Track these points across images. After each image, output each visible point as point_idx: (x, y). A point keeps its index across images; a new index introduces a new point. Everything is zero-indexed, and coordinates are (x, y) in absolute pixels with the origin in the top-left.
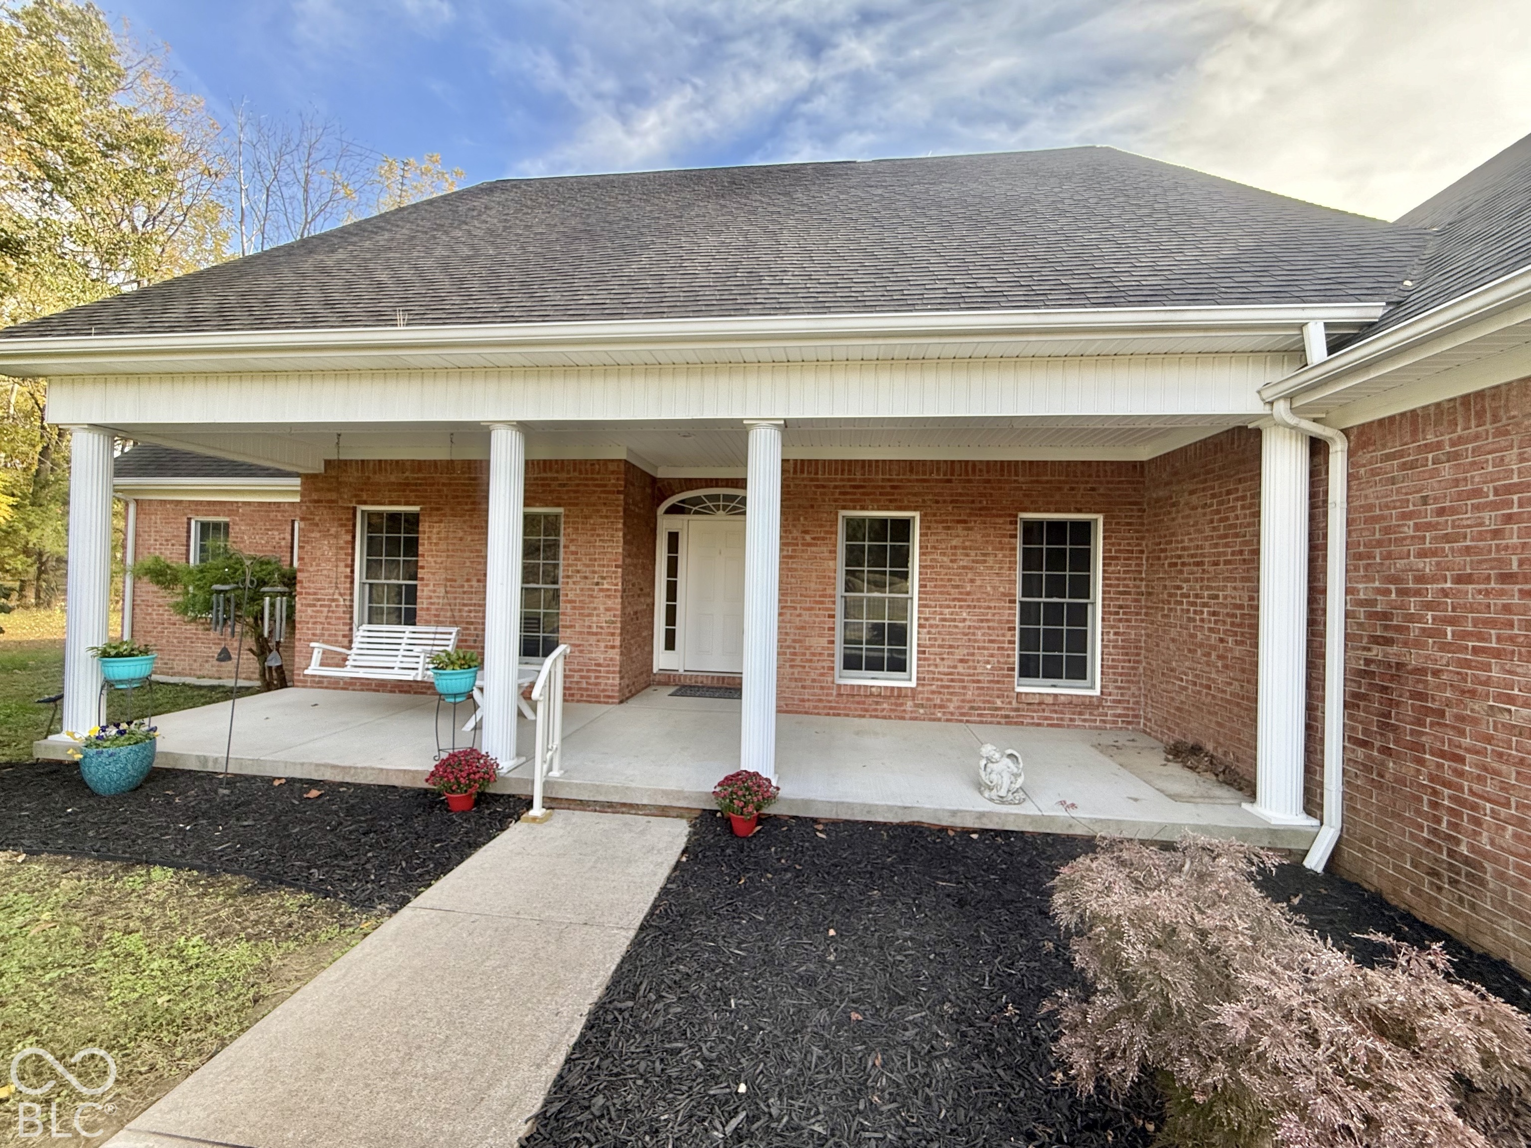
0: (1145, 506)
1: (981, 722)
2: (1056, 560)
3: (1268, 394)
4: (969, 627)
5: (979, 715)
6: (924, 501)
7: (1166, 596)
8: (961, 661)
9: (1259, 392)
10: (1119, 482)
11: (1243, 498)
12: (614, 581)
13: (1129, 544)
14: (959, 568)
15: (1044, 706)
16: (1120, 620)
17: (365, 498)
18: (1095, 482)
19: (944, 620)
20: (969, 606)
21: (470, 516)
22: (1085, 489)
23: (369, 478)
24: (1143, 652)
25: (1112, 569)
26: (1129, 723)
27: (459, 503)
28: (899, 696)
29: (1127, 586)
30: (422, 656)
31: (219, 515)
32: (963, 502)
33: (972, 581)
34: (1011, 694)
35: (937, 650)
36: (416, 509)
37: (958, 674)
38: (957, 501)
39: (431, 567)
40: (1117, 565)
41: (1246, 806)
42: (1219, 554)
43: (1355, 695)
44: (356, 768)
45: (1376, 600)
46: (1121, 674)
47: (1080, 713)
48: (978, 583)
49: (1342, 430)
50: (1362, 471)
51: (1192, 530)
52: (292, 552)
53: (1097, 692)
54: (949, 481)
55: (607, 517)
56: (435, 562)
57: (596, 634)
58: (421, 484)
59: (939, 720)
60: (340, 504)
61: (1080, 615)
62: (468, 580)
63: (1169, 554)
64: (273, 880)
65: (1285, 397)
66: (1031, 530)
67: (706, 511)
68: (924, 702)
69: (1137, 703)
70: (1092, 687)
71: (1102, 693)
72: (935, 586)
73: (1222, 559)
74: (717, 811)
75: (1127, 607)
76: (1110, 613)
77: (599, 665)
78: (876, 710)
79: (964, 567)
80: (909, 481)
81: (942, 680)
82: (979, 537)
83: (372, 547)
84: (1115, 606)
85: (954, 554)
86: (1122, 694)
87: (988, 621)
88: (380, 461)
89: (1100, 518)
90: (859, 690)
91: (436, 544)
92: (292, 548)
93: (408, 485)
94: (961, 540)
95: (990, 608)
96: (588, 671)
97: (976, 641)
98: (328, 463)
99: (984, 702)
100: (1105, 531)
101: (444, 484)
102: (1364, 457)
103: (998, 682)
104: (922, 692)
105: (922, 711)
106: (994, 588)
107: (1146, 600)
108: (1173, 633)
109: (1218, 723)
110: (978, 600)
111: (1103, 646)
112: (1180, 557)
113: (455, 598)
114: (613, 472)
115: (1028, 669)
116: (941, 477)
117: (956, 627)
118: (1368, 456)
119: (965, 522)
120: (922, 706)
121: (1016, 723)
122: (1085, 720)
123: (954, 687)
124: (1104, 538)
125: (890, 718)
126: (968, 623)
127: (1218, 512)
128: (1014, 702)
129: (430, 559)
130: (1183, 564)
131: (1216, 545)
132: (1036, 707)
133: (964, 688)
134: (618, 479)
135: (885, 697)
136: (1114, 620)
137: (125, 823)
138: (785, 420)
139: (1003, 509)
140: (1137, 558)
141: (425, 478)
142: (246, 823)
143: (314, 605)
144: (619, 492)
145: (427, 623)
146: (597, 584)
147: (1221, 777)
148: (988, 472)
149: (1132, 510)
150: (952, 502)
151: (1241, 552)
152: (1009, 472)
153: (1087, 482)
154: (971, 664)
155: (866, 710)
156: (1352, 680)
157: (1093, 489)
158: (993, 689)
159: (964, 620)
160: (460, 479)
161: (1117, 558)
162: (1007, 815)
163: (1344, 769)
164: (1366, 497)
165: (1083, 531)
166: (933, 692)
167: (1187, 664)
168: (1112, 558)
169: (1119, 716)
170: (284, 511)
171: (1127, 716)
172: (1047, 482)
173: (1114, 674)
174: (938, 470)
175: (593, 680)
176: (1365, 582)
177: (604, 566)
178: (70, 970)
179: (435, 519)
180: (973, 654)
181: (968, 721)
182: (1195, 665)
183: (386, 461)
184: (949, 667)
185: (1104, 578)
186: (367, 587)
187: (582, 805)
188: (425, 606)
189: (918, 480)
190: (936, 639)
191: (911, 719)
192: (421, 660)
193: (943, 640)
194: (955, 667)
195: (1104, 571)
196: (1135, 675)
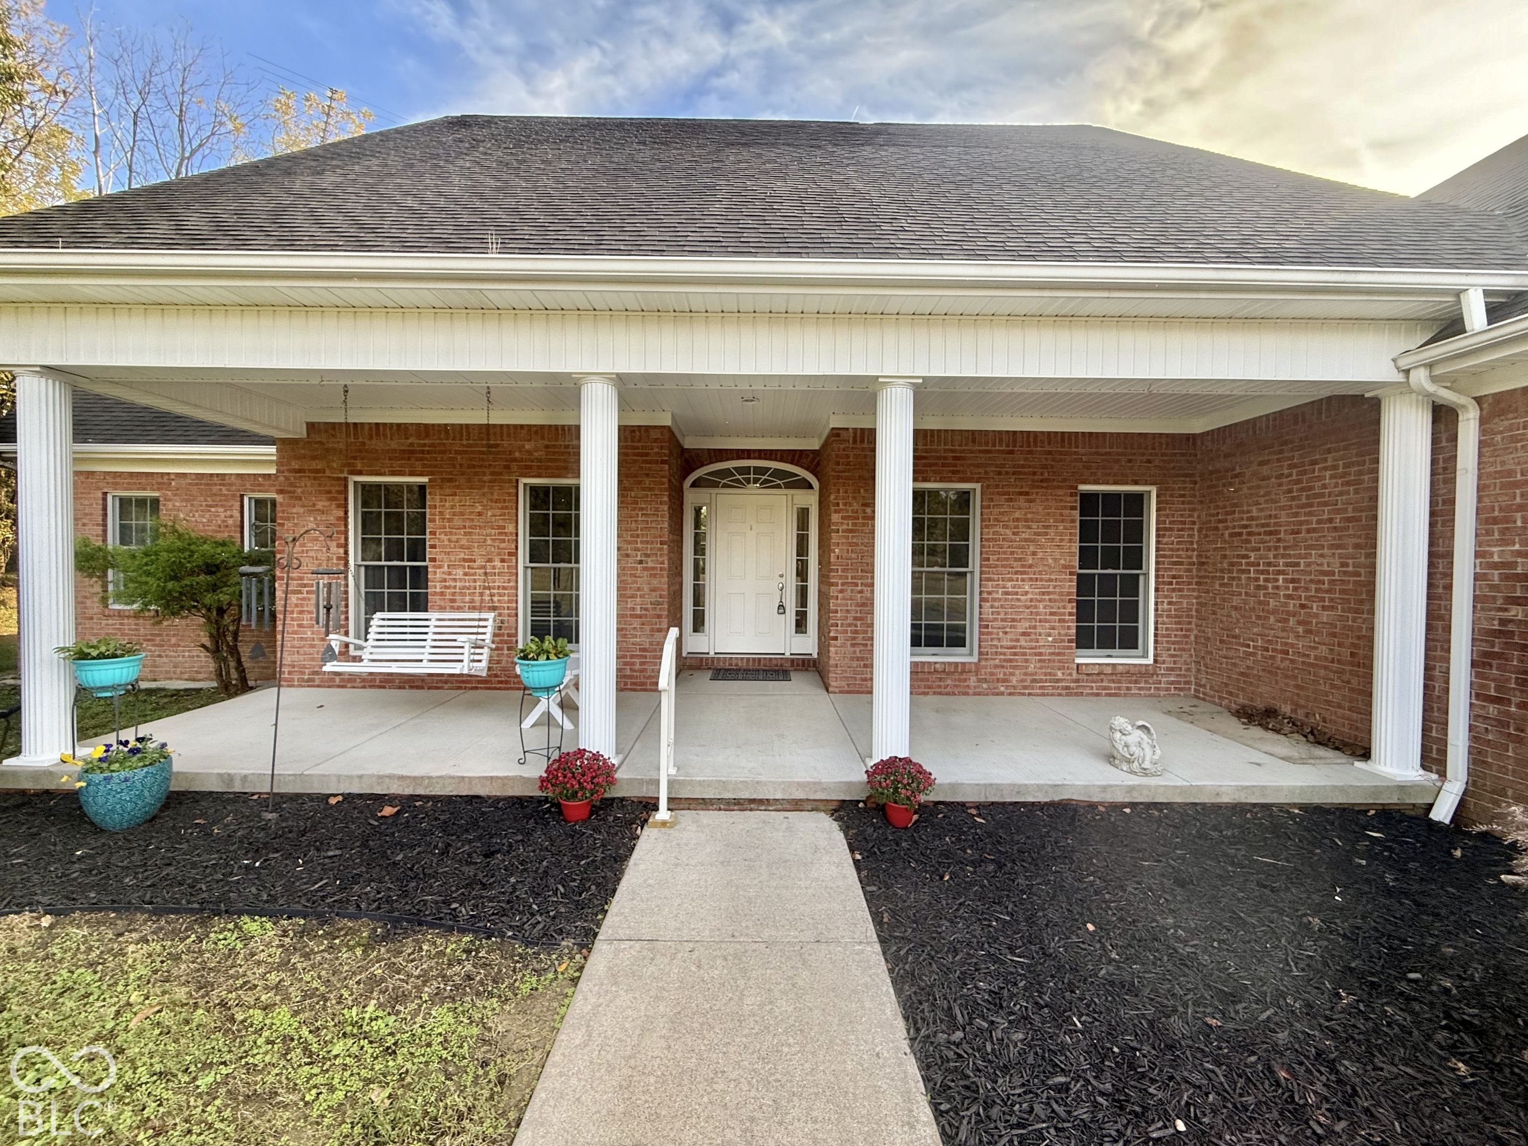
0: (1198, 479)
1: (1043, 695)
2: (1111, 531)
3: (1404, 363)
4: (1031, 600)
5: (1041, 688)
6: (986, 472)
7: (1225, 566)
8: (1024, 634)
9: (1394, 360)
10: (1175, 454)
11: (1335, 467)
12: (660, 559)
13: (1182, 516)
14: (1021, 540)
15: (1102, 676)
16: (1173, 590)
17: (359, 468)
18: (1151, 454)
19: (1007, 593)
20: (1031, 579)
21: (491, 488)
22: (1141, 461)
23: (364, 444)
24: (1194, 620)
25: (1165, 540)
26: (1180, 689)
27: (476, 474)
28: (963, 672)
29: (1178, 556)
30: (467, 645)
31: (145, 489)
32: (1025, 473)
33: (1034, 554)
34: (1071, 665)
35: (1000, 624)
36: (424, 480)
37: (1021, 647)
38: (1019, 473)
39: (445, 547)
40: (1170, 536)
41: (1359, 764)
42: (1301, 523)
43: (1486, 654)
44: (430, 778)
45: (1516, 562)
46: (1174, 643)
47: (1136, 682)
48: (1040, 555)
49: (1475, 398)
50: (1498, 438)
51: (1262, 500)
52: (242, 532)
53: (1150, 660)
54: (1011, 452)
55: (650, 489)
56: (450, 541)
57: (641, 616)
58: (428, 452)
59: (1002, 694)
60: (328, 473)
61: (1132, 586)
62: (490, 560)
63: (1229, 524)
64: (408, 921)
65: (1425, 365)
66: (1088, 502)
67: (738, 485)
68: (988, 677)
69: (1188, 670)
70: (1145, 655)
71: (1155, 661)
72: (998, 560)
73: (1304, 527)
74: (859, 802)
75: (1180, 577)
76: (1164, 583)
77: (644, 650)
78: (940, 687)
79: (1026, 540)
80: (972, 452)
81: (1005, 654)
82: (1040, 508)
83: (368, 523)
84: (1168, 576)
85: (1016, 527)
86: (1175, 662)
87: (1049, 593)
88: (377, 424)
89: (1154, 490)
90: (923, 667)
91: (450, 520)
92: (242, 527)
93: (413, 452)
94: (1023, 512)
95: (1051, 580)
96: (632, 657)
97: (1037, 614)
98: (311, 426)
99: (1046, 674)
100: (1158, 503)
101: (456, 452)
102: (1501, 424)
103: (1059, 654)
104: (986, 667)
105: (985, 686)
106: (1055, 560)
107: (1199, 570)
108: (1236, 601)
109: (1297, 686)
110: (1040, 573)
111: (1156, 616)
112: (1246, 527)
113: (475, 581)
114: (656, 440)
115: (1084, 640)
116: (1004, 448)
117: (1019, 600)
118: (1506, 423)
119: (1027, 494)
120: (986, 681)
121: (1076, 694)
122: (1140, 689)
123: (1016, 661)
124: (1158, 510)
125: (954, 694)
126: (1029, 596)
127: (1298, 482)
128: (1074, 672)
129: (442, 536)
130: (1250, 534)
131: (1296, 515)
132: (1095, 677)
133: (1027, 661)
134: (662, 448)
135: (949, 673)
136: (1168, 590)
137: (170, 865)
138: (924, 378)
139: (1064, 481)
140: (1190, 529)
141: (433, 445)
142: (331, 853)
143: (300, 592)
144: (663, 462)
145: (442, 609)
146: (641, 562)
147: (1311, 738)
148: (1049, 444)
149: (1185, 482)
150: (1014, 474)
151: (1331, 520)
152: (1070, 444)
153: (1143, 454)
154: (1033, 637)
155: (929, 687)
156: (1481, 640)
157: (1149, 461)
158: (1054, 661)
159: (1026, 593)
160: (476, 445)
161: (1171, 529)
162: (1158, 787)
163: (1470, 725)
164: (1503, 463)
165: (1137, 502)
166: (996, 666)
167: (1255, 630)
168: (1166, 529)
169: (1172, 683)
170: (231, 485)
171: (1179, 683)
172: (1106, 454)
173: (1168, 642)
174: (1001, 441)
175: (637, 667)
176: (1500, 546)
177: (647, 542)
178: (224, 1070)
179: (448, 491)
180: (1035, 627)
181: (1030, 694)
182: (1267, 632)
183: (385, 424)
184: (1012, 640)
185: (1157, 550)
186: (363, 569)
187: (704, 804)
188: (438, 590)
189: (981, 451)
190: (998, 613)
191: (975, 694)
192: (466, 651)
193: (1006, 613)
194: (1018, 640)
195: (1158, 542)
196: (1187, 643)
